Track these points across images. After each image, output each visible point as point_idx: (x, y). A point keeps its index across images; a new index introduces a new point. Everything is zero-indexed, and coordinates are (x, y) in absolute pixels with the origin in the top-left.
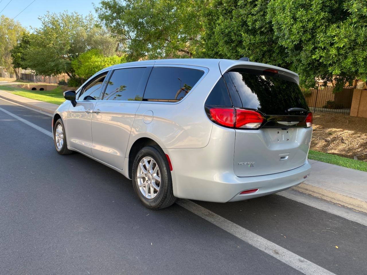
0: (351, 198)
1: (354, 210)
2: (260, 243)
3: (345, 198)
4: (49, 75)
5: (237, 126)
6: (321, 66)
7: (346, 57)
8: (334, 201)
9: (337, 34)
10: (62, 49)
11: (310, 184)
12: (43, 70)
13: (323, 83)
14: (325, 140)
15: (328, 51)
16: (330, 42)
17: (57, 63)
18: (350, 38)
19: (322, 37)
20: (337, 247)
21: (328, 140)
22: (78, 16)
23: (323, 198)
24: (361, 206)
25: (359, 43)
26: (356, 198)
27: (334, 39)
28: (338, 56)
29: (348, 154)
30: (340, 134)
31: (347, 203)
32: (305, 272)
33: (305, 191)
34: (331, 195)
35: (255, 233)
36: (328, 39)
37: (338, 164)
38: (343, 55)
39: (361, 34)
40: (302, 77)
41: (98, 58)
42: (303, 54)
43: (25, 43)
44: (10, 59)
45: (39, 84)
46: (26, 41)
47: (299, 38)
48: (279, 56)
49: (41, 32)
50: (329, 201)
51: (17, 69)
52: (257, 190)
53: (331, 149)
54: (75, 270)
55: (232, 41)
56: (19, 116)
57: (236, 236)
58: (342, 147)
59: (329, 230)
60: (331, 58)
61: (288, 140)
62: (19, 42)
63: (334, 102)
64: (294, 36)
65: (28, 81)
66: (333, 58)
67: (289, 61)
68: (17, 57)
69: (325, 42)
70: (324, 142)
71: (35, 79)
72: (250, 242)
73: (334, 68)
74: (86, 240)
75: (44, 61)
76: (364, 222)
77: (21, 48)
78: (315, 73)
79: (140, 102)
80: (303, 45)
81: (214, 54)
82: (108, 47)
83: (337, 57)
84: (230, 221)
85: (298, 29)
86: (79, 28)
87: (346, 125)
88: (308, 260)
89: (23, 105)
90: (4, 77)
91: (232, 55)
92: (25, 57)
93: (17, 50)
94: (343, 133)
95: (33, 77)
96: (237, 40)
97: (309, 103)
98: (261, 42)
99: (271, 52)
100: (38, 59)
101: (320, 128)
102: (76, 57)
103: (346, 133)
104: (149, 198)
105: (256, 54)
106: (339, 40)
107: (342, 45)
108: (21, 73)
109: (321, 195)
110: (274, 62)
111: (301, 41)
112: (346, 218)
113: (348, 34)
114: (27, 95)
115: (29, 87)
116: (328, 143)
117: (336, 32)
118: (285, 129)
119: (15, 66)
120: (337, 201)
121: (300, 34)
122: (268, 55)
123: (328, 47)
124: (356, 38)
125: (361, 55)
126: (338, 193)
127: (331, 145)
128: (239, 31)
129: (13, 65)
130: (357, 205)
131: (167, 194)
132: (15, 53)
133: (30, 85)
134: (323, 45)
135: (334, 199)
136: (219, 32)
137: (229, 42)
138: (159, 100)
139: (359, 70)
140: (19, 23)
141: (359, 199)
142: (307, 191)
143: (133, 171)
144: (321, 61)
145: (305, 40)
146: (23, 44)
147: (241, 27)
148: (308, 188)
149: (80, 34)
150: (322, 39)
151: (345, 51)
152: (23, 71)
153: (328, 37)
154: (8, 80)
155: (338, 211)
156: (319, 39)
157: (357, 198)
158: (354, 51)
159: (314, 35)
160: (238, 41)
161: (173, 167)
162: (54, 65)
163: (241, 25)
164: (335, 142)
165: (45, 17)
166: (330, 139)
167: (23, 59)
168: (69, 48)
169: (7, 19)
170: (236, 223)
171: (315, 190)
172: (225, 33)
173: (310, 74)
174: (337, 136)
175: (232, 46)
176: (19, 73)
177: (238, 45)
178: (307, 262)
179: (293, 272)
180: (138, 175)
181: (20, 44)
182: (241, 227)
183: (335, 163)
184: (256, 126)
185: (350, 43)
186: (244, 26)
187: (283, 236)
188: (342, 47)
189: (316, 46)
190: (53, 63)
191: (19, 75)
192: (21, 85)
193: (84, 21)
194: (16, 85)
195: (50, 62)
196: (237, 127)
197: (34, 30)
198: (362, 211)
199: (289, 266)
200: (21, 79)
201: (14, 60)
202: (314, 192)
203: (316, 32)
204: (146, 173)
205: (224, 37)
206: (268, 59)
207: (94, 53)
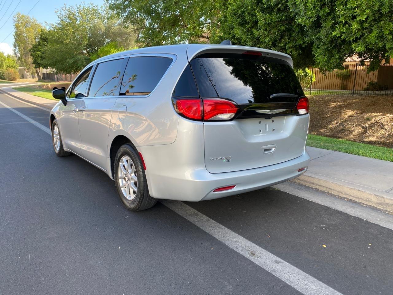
0: (359, 191)
1: (362, 205)
2: (238, 244)
3: (353, 191)
4: (70, 73)
5: (205, 118)
6: (345, 43)
7: (371, 31)
8: (341, 195)
9: (359, 5)
10: (80, 44)
11: (317, 177)
12: (62, 68)
13: (359, 62)
14: (362, 126)
15: (350, 25)
16: (352, 15)
17: (75, 59)
18: (373, 9)
19: (342, 10)
20: (325, 246)
21: (365, 126)
22: (94, 7)
23: (330, 192)
24: (369, 200)
25: (384, 13)
26: (364, 191)
27: (355, 11)
28: (361, 30)
29: (388, 141)
30: (380, 119)
31: (355, 197)
32: (277, 275)
33: (311, 185)
34: (339, 189)
35: (237, 233)
36: (350, 12)
37: (357, 153)
38: (368, 28)
39: (386, 3)
40: (324, 58)
41: (117, 51)
42: (323, 31)
43: (44, 41)
44: (30, 59)
45: (61, 83)
46: (44, 38)
47: (316, 13)
48: (300, 35)
49: (57, 27)
50: (336, 195)
51: (38, 69)
52: (234, 186)
53: (368, 137)
54: (31, 276)
55: (247, 23)
56: (31, 118)
57: (215, 236)
58: (381, 133)
59: (324, 227)
60: (353, 33)
61: (274, 130)
62: (37, 40)
63: (376, 83)
64: (310, 11)
65: (49, 81)
66: (355, 33)
67: (309, 41)
68: (37, 56)
69: (346, 16)
70: (361, 129)
71: (56, 78)
72: (228, 243)
73: (358, 44)
74: (53, 245)
75: (62, 58)
76: (369, 217)
77: (39, 47)
78: (340, 52)
79: (117, 97)
80: (321, 21)
81: (231, 38)
82: (127, 39)
83: (361, 32)
84: (214, 221)
85: (314, 3)
86: (96, 20)
87: (388, 108)
88: (286, 261)
89: (40, 106)
90: (26, 78)
91: (247, 38)
92: (43, 55)
93: (36, 48)
94: (383, 118)
95: (54, 76)
96: (251, 20)
97: (349, 86)
98: (278, 21)
99: (291, 32)
100: (56, 56)
101: (357, 114)
102: (95, 52)
103: (387, 118)
104: (130, 199)
105: (273, 35)
106: (362, 12)
107: (365, 18)
108: (42, 72)
109: (328, 189)
110: (294, 42)
111: (319, 17)
112: (349, 214)
113: (370, 5)
114: (46, 96)
115: (50, 87)
116: (366, 129)
117: (358, 3)
118: (269, 118)
119: (36, 66)
120: (344, 195)
121: (317, 9)
122: (288, 35)
123: (349, 21)
124: (381, 8)
125: (388, 27)
126: (346, 186)
127: (368, 132)
128: (254, 10)
129: (34, 65)
130: (365, 199)
131: (144, 195)
132: (34, 52)
133: (51, 85)
134: (343, 19)
135: (342, 193)
136: (231, 13)
137: (243, 23)
138: (134, 94)
139: (387, 45)
140: (35, 19)
141: (368, 192)
142: (314, 186)
143: (114, 171)
144: (342, 37)
145: (323, 15)
146: (41, 42)
147: (255, 5)
148: (315, 181)
149: (98, 26)
150: (342, 13)
151: (369, 24)
152: (44, 71)
153: (350, 10)
154: (30, 81)
155: (343, 206)
156: (339, 13)
157: (366, 191)
158: (379, 24)
159: (334, 9)
160: (253, 21)
161: (146, 166)
162: (72, 62)
163: (256, 3)
164: (373, 128)
165: (62, 10)
166: (367, 125)
167: (43, 58)
168: (87, 42)
169: (23, 16)
170: (220, 223)
171: (322, 184)
172: (238, 14)
173: (334, 54)
174: (376, 121)
175: (247, 27)
176: (40, 73)
177: (254, 26)
178: (283, 263)
179: (264, 274)
180: (120, 175)
181: (39, 42)
182: (223, 227)
183: (354, 153)
184: (229, 117)
185: (374, 14)
186: (260, 4)
187: (267, 236)
188: (364, 20)
189: (337, 21)
190: (71, 60)
191: (41, 75)
192: (42, 85)
193: (100, 12)
194: (37, 85)
195: (68, 60)
196: (206, 120)
197: (49, 26)
198: (371, 205)
199: (262, 268)
200: (43, 79)
201: (34, 60)
202: (320, 186)
203: (335, 5)
204: (125, 173)
205: (237, 19)
206: (288, 39)
207: (113, 46)
